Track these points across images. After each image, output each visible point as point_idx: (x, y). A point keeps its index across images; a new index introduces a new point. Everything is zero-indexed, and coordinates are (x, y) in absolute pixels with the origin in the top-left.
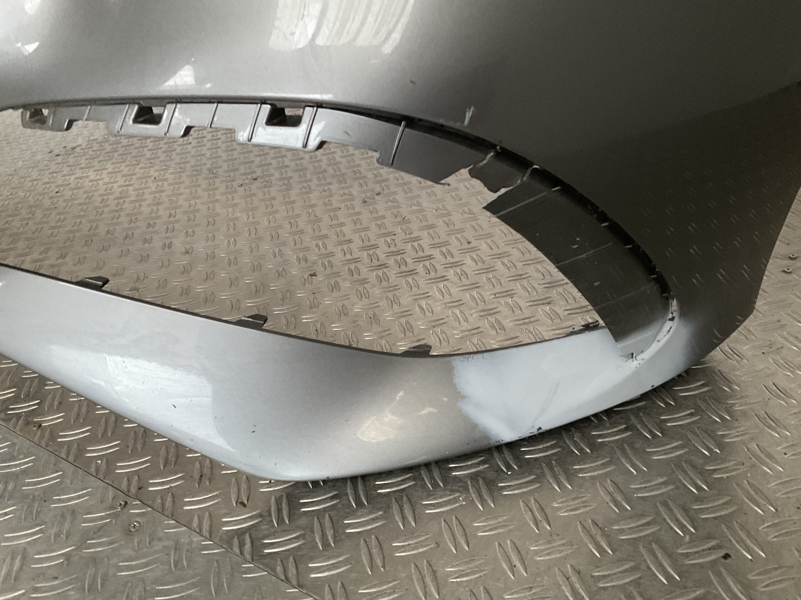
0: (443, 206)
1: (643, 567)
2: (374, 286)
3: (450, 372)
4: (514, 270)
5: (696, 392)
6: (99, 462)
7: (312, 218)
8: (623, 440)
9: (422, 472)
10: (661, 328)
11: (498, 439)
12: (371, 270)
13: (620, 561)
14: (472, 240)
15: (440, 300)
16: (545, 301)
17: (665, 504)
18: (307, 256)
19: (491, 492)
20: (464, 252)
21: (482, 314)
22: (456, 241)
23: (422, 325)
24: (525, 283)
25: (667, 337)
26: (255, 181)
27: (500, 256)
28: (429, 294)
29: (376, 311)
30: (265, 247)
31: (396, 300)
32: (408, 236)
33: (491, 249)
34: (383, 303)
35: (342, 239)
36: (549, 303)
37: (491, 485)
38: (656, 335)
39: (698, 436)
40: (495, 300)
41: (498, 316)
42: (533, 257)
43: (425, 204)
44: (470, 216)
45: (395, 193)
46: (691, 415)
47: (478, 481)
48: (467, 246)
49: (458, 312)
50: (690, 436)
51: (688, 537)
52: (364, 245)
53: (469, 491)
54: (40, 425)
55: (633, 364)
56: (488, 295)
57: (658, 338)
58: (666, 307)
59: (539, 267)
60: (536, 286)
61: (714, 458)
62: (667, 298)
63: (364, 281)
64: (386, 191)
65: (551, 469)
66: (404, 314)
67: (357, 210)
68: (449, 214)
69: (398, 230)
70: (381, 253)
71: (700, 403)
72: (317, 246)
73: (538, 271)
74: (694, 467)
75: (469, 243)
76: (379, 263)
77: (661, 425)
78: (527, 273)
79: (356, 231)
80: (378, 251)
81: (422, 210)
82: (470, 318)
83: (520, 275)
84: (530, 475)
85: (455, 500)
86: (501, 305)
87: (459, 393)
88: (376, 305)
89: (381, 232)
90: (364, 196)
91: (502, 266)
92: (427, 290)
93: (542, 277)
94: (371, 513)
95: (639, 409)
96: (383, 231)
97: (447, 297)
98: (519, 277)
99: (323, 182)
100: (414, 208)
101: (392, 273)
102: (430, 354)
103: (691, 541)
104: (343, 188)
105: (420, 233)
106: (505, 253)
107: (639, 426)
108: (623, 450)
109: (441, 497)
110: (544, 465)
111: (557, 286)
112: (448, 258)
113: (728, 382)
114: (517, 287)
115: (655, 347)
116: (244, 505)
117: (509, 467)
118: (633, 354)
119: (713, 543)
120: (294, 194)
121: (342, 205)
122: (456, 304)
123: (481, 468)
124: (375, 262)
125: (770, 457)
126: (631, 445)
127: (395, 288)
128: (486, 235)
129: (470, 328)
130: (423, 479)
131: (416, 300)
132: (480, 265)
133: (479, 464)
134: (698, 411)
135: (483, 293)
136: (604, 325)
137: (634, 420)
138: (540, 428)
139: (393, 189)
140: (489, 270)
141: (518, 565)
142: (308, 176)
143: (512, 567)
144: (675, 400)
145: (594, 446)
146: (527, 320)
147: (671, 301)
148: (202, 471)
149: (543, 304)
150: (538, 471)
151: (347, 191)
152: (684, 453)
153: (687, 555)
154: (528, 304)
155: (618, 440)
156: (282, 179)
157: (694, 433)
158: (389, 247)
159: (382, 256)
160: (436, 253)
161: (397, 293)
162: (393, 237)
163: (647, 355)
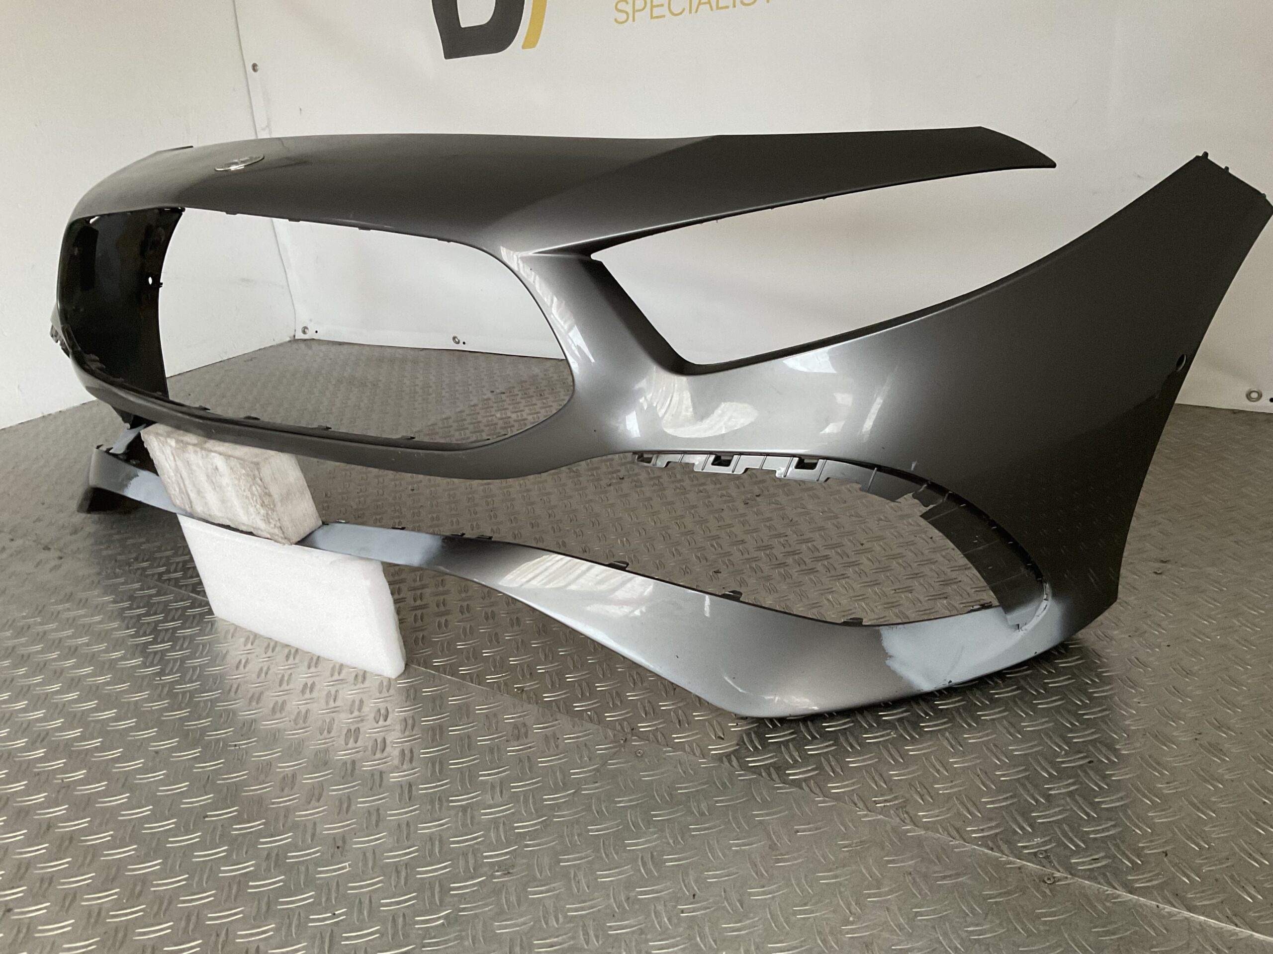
0: (829, 509)
1: (1031, 768)
2: (779, 582)
3: (878, 637)
4: (910, 569)
5: (1073, 664)
6: (589, 713)
7: (697, 519)
8: (1015, 696)
9: (858, 718)
10: (1039, 605)
11: (918, 689)
12: (772, 568)
13: (1015, 766)
14: (864, 542)
15: (845, 595)
16: (941, 596)
17: (1047, 735)
18: (706, 555)
19: (914, 729)
20: (858, 552)
21: (885, 606)
22: (848, 543)
23: (833, 614)
24: (921, 580)
25: (1045, 612)
26: (623, 481)
27: (894, 557)
28: (834, 589)
29: (788, 603)
30: (660, 546)
31: (804, 594)
32: (800, 538)
33: (885, 550)
34: (792, 596)
35: (735, 539)
36: (946, 598)
37: (915, 726)
38: (1035, 612)
39: (1073, 693)
40: (896, 595)
41: (901, 608)
42: (925, 558)
43: (810, 507)
44: (857, 519)
45: (774, 495)
46: (1069, 679)
47: (903, 723)
48: (861, 547)
49: (863, 604)
50: (1067, 693)
51: (1063, 752)
52: (758, 545)
53: (897, 729)
54: (523, 690)
55: (1020, 634)
56: (889, 590)
57: (1037, 614)
58: (1041, 590)
59: (933, 567)
60: (933, 583)
61: (1085, 706)
62: (1041, 582)
63: (768, 578)
64: (766, 493)
65: (960, 714)
66: (815, 605)
67: (741, 511)
68: (836, 517)
69: (789, 532)
70: (778, 552)
71: (1076, 671)
72: (712, 546)
73: (931, 570)
74: (1069, 712)
75: (862, 544)
76: (778, 562)
77: (1045, 686)
78: (922, 572)
79: (747, 532)
80: (774, 551)
81: (808, 513)
82: (875, 609)
83: (917, 574)
84: (944, 718)
85: (889, 734)
86: (902, 598)
87: (887, 653)
88: (786, 598)
89: (771, 534)
90: (744, 498)
91: (897, 565)
92: (830, 586)
93: (936, 576)
94: (823, 742)
95: (1027, 675)
96: (773, 533)
97: (851, 591)
98: (915, 576)
99: (695, 482)
100: (800, 510)
101: (794, 571)
102: (864, 624)
103: (1065, 754)
104: (719, 489)
105: (811, 535)
106: (899, 554)
107: (1027, 687)
108: (1016, 703)
109: (877, 732)
110: (954, 712)
111: (951, 583)
112: (845, 558)
113: (1099, 657)
114: (915, 584)
115: (1035, 621)
116: (723, 739)
117: (927, 714)
118: (1018, 625)
119: (1082, 755)
120: (669, 493)
121: (725, 507)
122: (861, 598)
123: (905, 714)
124: (775, 562)
125: (1126, 704)
126: (1021, 699)
127: (800, 584)
128: (877, 537)
129: (877, 617)
130: (860, 722)
131: (822, 594)
132: (877, 565)
133: (902, 712)
134: (1074, 676)
135: (884, 589)
136: (998, 604)
137: (1022, 683)
138: (950, 682)
139: (772, 490)
140: (886, 569)
141: (941, 769)
142: (679, 477)
143: (938, 771)
144: (1055, 669)
145: (992, 700)
146: (928, 612)
147: (1044, 584)
148: (678, 718)
149: (940, 598)
150: (950, 716)
151: (724, 492)
152: (1063, 704)
153: (1063, 762)
154: (927, 598)
155: (1011, 696)
156: (651, 479)
157: (1071, 691)
158: (784, 547)
159: (780, 556)
160: (831, 553)
161: (803, 588)
162: (786, 538)
163: (1030, 626)
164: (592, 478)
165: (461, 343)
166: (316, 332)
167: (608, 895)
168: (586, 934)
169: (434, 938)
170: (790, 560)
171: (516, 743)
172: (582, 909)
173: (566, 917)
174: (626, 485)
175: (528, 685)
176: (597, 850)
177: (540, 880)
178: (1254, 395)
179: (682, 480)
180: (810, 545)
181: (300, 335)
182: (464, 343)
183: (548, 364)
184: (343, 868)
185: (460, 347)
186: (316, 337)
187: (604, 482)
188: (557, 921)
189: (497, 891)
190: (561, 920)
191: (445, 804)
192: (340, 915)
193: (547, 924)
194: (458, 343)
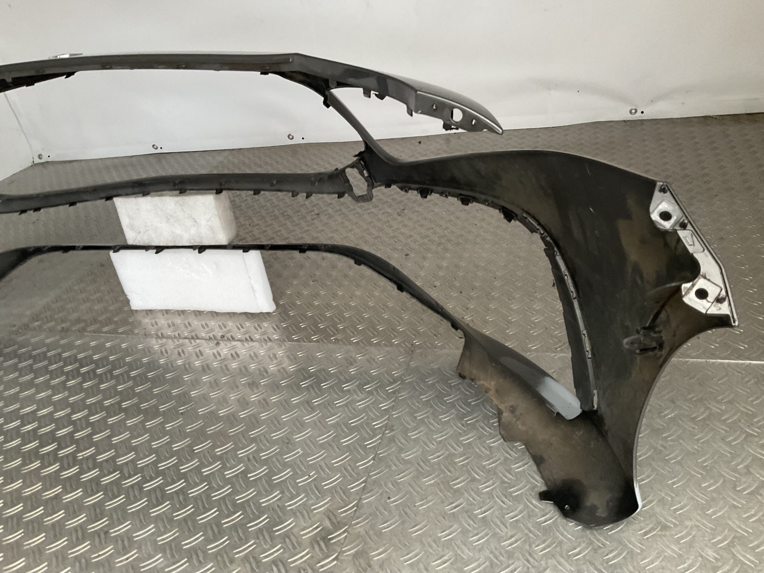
164: (299, 217)
165: (159, 148)
166: (49, 156)
167: (452, 426)
168: (453, 447)
169: (374, 471)
170: (443, 241)
171: (353, 367)
172: (443, 436)
173: (437, 442)
174: (323, 217)
175: (339, 337)
176: (431, 407)
177: (411, 429)
178: (633, 111)
179: (354, 209)
180: (448, 230)
181: (37, 161)
182: (161, 148)
183: (226, 154)
184: (298, 452)
185: (159, 151)
186: (49, 160)
187: (309, 218)
188: (433, 444)
189: (392, 440)
190: (435, 444)
191: (334, 406)
192: (313, 476)
193: (429, 448)
194: (157, 148)
